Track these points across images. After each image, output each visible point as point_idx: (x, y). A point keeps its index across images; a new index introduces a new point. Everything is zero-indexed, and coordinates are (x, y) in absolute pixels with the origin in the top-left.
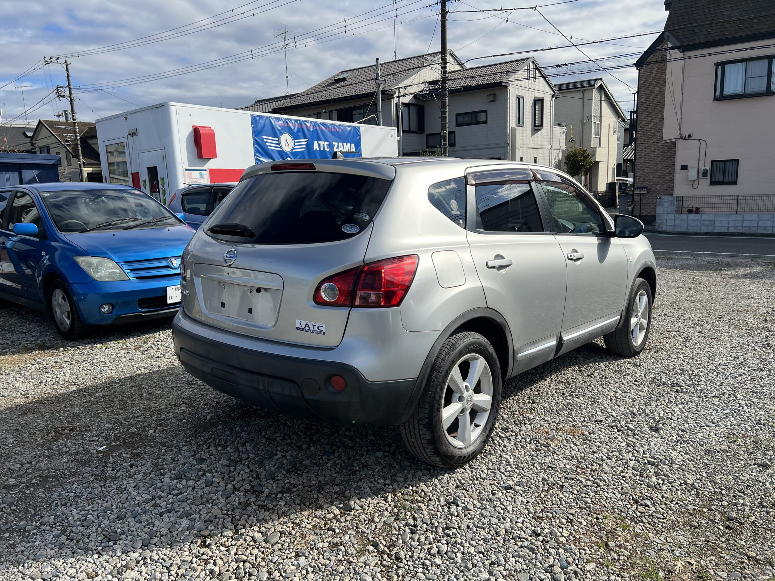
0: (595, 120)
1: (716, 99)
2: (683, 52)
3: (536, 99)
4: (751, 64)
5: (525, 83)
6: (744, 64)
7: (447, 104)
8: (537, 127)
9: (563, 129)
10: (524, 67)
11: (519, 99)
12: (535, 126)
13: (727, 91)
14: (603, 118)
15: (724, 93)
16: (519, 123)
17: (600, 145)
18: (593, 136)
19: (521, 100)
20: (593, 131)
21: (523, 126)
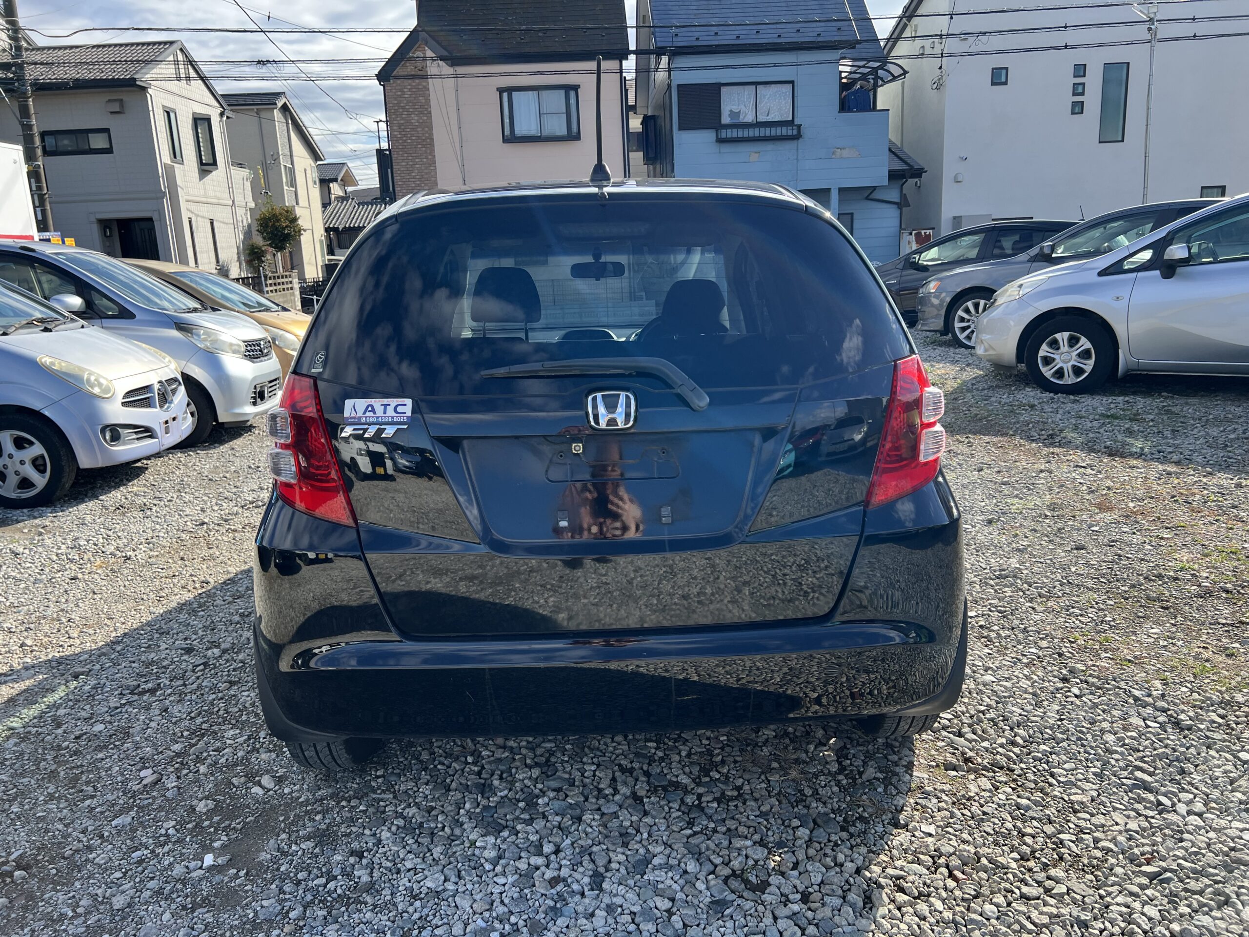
0: (284, 162)
1: (505, 140)
2: (452, 65)
3: (196, 116)
4: (544, 94)
5: (173, 86)
6: (535, 93)
7: (32, 111)
8: (207, 166)
9: (244, 173)
10: (168, 56)
11: (168, 113)
12: (202, 164)
13: (520, 131)
14: (295, 159)
15: (516, 132)
16: (175, 157)
17: (297, 203)
18: (286, 188)
19: (172, 116)
20: (284, 180)
21: (182, 163)
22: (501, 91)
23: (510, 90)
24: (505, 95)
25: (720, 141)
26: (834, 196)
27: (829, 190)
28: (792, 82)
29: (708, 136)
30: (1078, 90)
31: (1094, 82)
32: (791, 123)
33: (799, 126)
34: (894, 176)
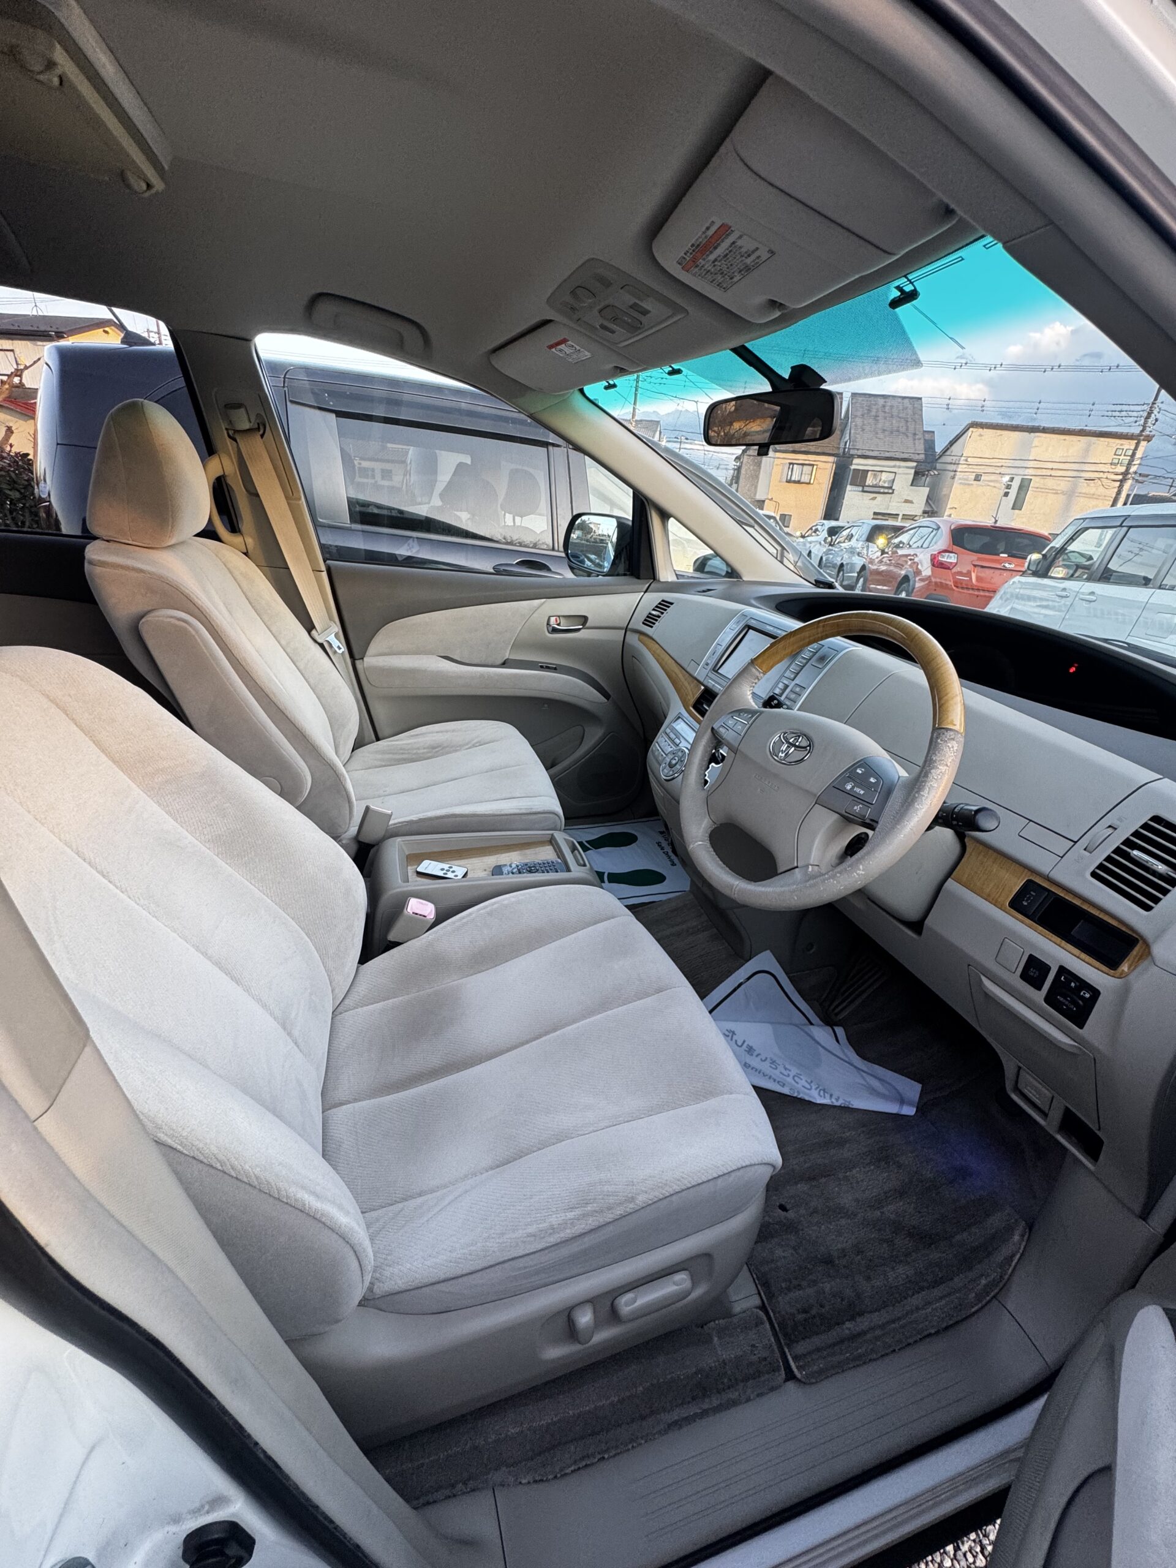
22: (790, 464)
23: (793, 464)
24: (791, 466)
25: (863, 491)
26: (900, 517)
27: (898, 515)
28: (895, 473)
29: (860, 489)
30: (1008, 487)
31: (1015, 485)
32: (891, 488)
33: (893, 490)
34: (925, 512)
